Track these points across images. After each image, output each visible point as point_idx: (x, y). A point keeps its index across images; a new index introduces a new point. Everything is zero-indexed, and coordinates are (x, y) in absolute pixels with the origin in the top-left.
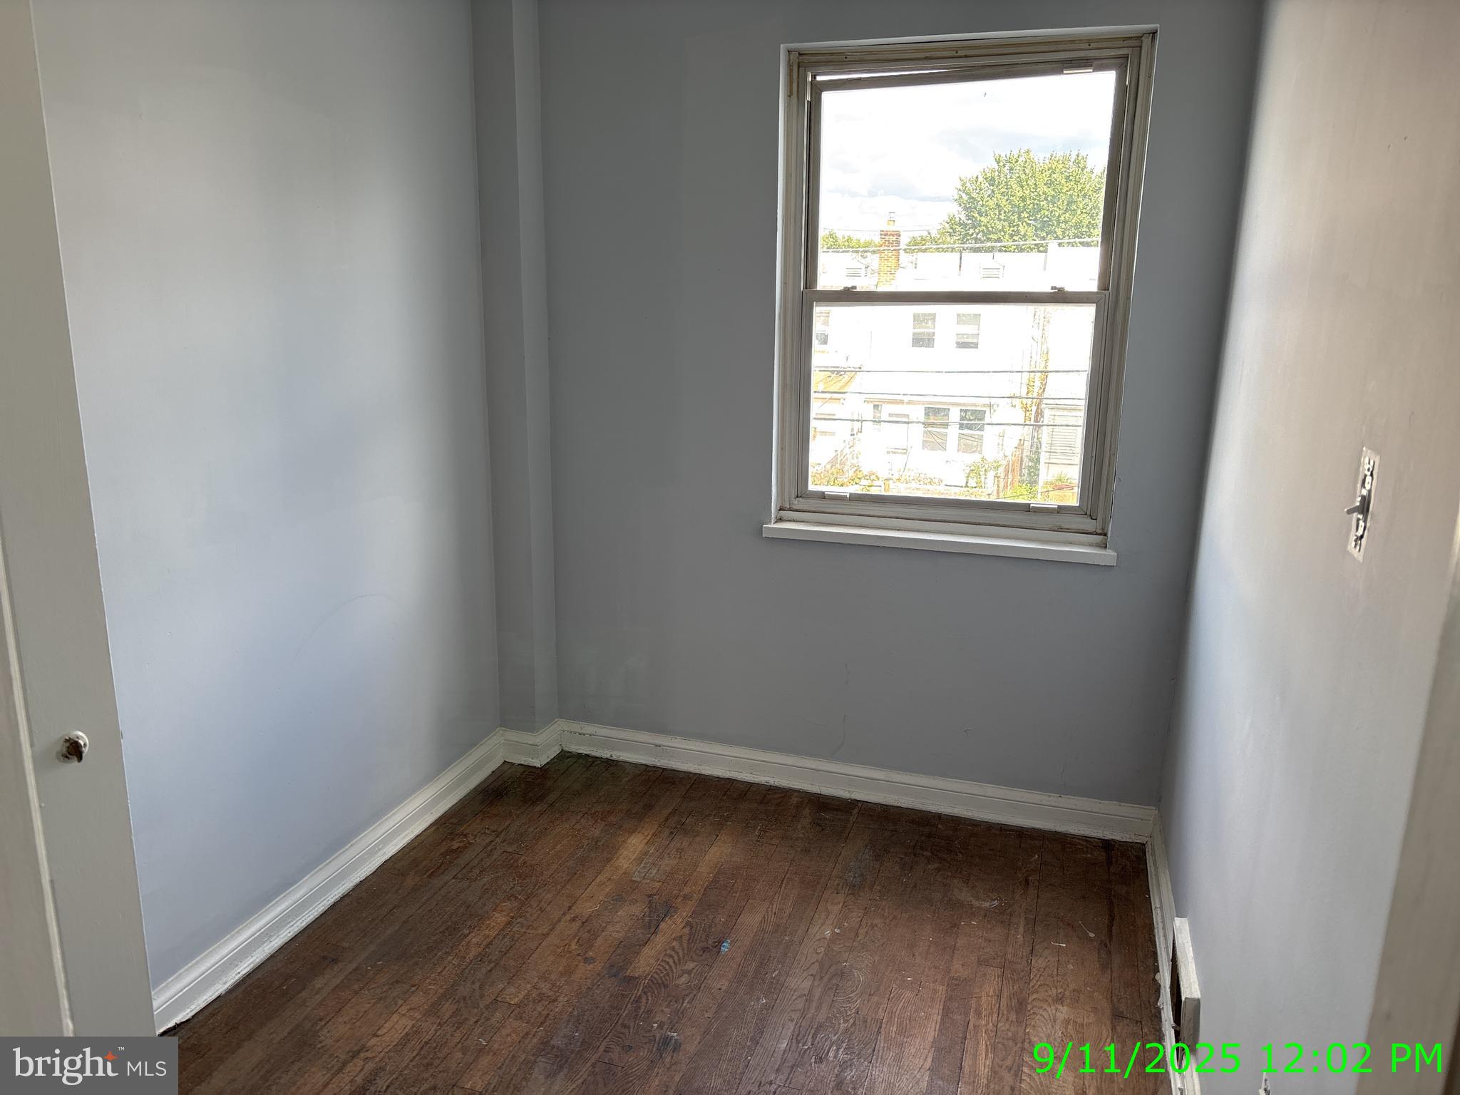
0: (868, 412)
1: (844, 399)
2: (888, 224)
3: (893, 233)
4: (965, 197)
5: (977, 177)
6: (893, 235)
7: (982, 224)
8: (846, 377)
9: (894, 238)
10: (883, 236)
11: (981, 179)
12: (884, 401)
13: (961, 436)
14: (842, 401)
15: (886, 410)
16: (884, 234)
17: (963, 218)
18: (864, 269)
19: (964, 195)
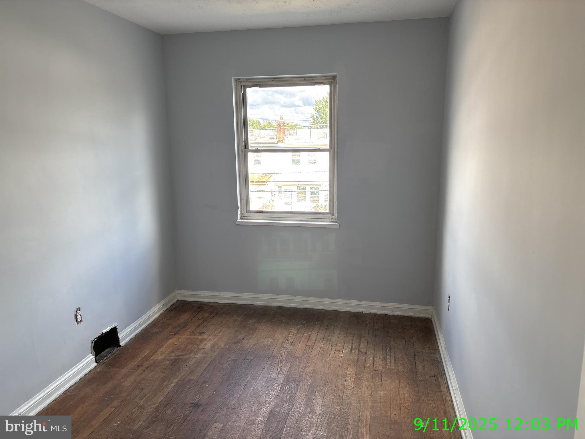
0: (277, 189)
1: (267, 184)
2: (280, 119)
3: (282, 122)
4: (318, 108)
5: (321, 100)
6: (282, 123)
7: (324, 118)
8: (268, 176)
9: (283, 124)
10: (279, 124)
11: (322, 101)
12: (283, 185)
13: (311, 197)
14: (266, 185)
15: (283, 188)
16: (279, 123)
17: (317, 115)
18: (275, 136)
19: (317, 107)
